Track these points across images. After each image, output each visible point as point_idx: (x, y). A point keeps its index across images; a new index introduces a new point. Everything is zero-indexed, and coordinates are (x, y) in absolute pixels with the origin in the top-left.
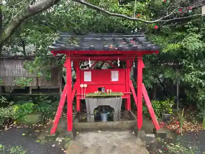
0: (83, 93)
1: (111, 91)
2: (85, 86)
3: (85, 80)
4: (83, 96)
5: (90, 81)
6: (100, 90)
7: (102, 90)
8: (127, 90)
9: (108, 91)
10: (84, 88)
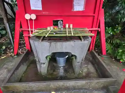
0: (32, 28)
1: (71, 26)
2: (33, 17)
3: (33, 8)
4: (32, 31)
5: (41, 9)
6: (56, 24)
7: (59, 25)
8: (95, 24)
9: (67, 26)
10: (31, 20)
